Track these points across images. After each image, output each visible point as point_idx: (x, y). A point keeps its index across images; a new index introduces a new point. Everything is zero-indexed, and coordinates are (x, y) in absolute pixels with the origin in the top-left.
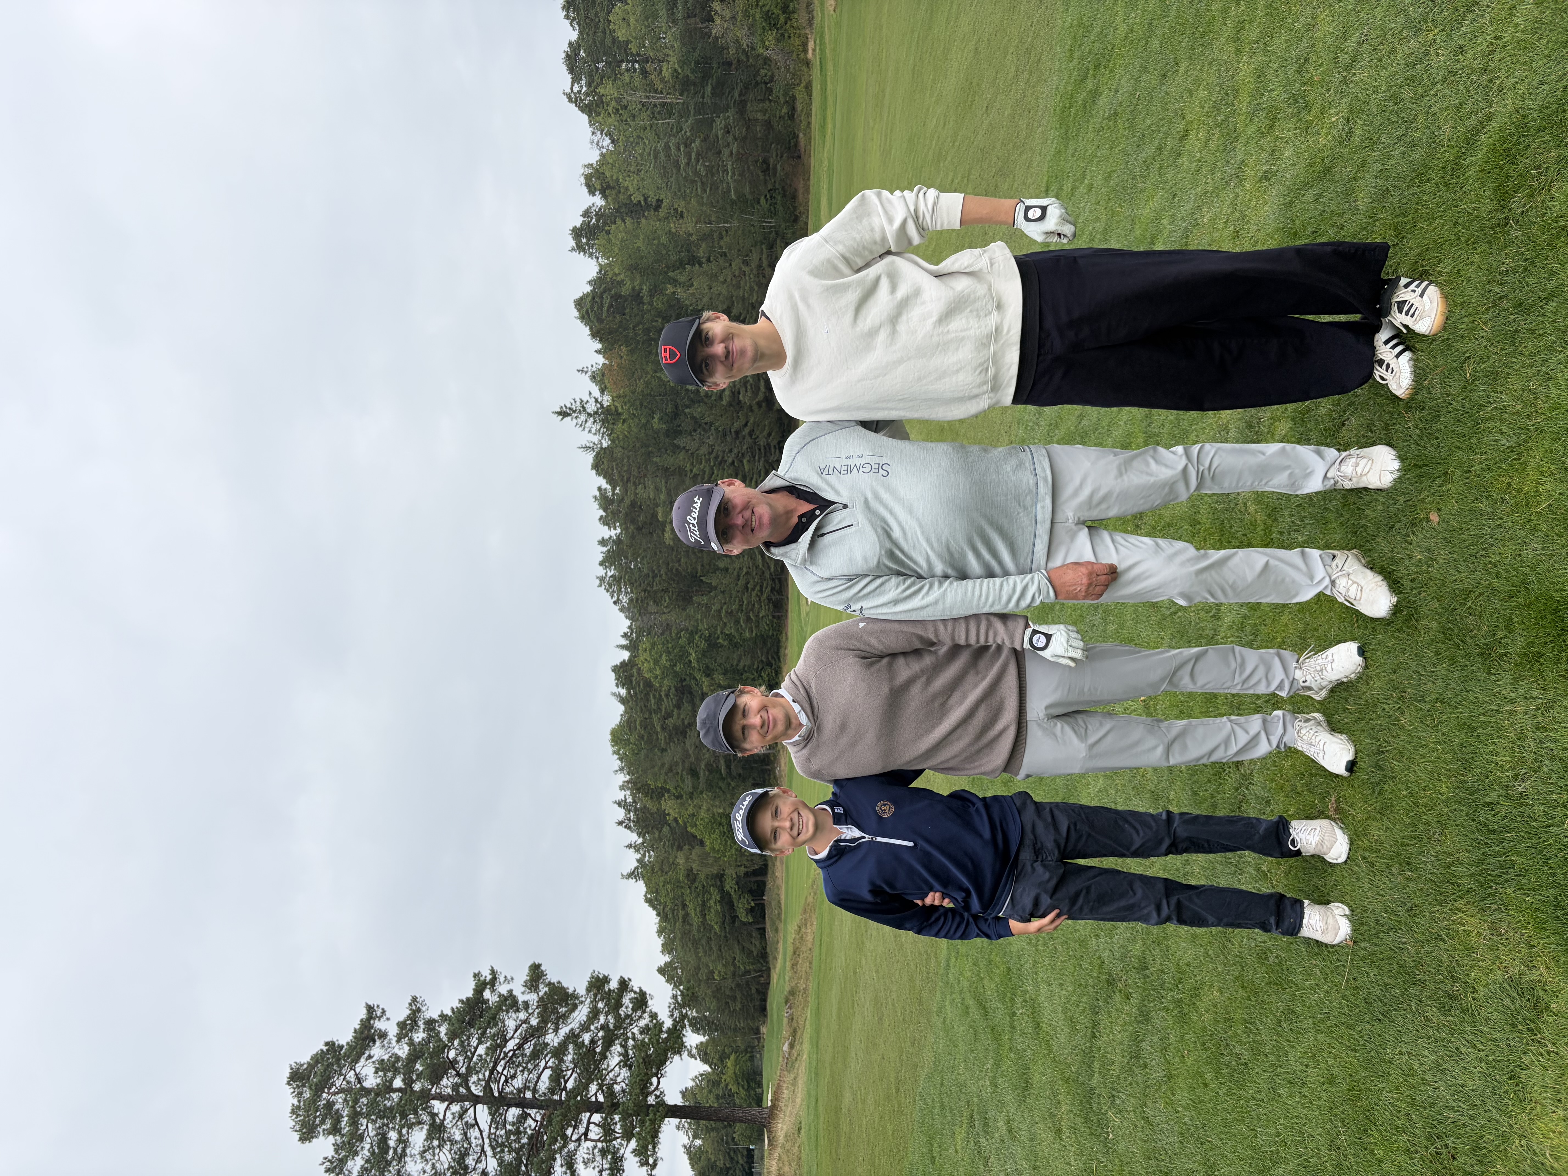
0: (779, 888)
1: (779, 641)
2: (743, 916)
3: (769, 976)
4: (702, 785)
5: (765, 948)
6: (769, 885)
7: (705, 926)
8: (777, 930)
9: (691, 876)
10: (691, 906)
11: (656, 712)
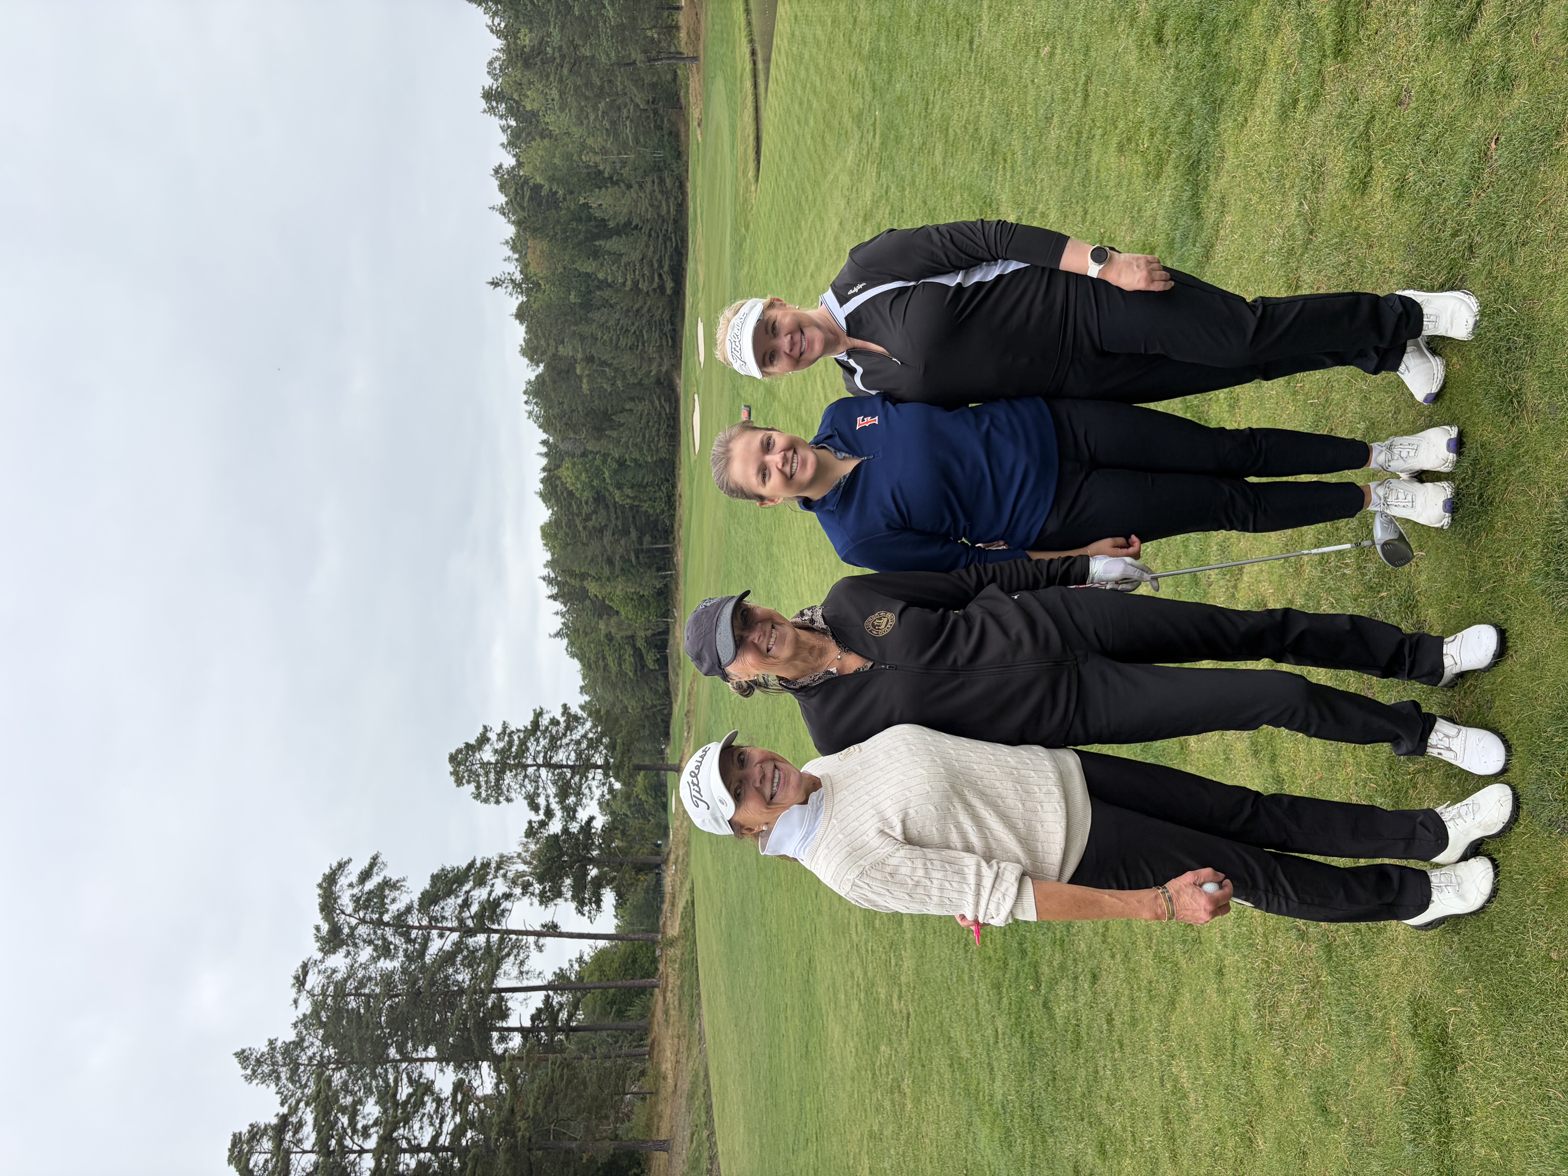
0: (678, 644)
1: (674, 463)
2: (651, 665)
3: (671, 708)
4: (617, 571)
5: (668, 688)
6: (671, 642)
7: (622, 673)
8: (677, 675)
9: (610, 637)
10: (610, 659)
11: (577, 515)
